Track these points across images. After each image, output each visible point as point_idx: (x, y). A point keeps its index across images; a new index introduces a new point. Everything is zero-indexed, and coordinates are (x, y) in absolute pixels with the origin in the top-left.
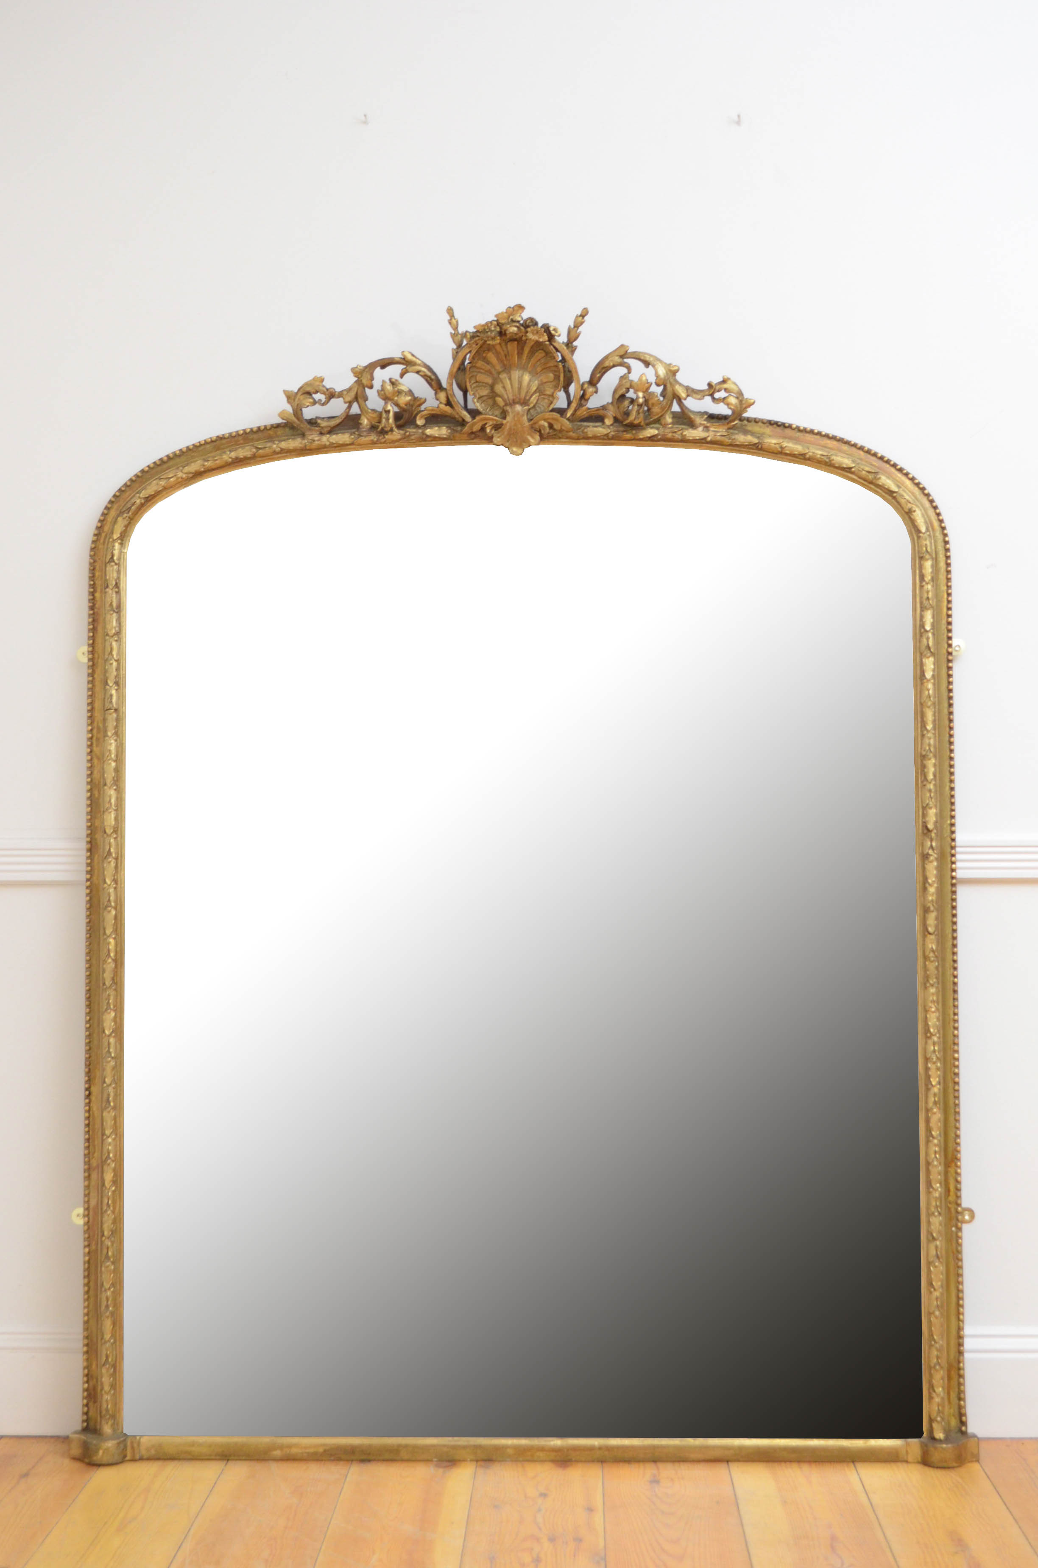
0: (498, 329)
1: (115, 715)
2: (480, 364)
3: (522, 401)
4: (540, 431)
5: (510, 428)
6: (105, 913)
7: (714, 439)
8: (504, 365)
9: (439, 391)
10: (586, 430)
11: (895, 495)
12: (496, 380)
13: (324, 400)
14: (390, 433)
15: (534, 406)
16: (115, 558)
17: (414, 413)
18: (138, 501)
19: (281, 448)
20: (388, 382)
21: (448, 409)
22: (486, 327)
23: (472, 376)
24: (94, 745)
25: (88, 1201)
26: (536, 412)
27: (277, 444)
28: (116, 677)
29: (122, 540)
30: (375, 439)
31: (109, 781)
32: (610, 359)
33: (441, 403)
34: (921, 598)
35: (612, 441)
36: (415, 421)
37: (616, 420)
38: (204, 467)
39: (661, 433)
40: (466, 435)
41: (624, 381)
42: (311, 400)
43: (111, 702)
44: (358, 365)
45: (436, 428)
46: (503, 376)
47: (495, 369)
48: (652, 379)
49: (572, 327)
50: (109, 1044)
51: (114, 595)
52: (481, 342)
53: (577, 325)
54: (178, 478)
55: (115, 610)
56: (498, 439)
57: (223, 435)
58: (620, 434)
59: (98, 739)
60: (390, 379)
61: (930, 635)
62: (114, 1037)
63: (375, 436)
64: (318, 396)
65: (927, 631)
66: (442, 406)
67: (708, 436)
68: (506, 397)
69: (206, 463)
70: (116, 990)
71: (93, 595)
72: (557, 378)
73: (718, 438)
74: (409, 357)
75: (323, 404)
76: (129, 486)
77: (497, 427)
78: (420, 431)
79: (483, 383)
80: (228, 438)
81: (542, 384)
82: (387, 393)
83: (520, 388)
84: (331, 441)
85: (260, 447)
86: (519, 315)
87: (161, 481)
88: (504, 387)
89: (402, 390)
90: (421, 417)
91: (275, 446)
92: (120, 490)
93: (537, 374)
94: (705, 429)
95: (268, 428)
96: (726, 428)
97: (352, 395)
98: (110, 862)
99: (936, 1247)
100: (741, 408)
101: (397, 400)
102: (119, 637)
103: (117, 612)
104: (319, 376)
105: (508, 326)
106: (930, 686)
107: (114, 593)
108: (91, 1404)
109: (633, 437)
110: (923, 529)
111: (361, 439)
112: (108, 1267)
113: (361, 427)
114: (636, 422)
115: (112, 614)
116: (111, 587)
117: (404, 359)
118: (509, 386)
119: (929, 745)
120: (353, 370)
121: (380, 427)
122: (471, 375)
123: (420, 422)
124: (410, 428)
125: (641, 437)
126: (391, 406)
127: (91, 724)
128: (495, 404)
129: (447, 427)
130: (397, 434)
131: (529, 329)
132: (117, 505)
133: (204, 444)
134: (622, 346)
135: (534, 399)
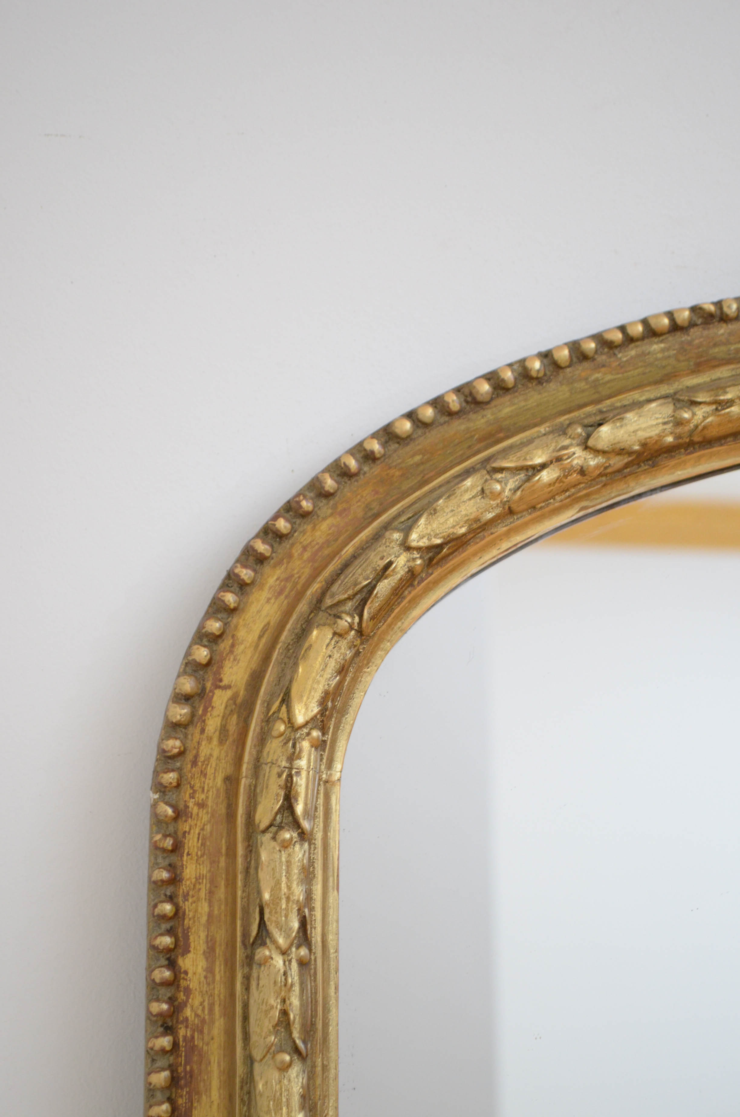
16: (299, 809)
29: (324, 730)
38: (679, 430)
54: (567, 472)
55: (299, 1042)
57: (719, 304)
71: (172, 964)
87: (498, 481)
107: (294, 965)
115: (285, 1068)
132: (279, 572)
133: (642, 338)
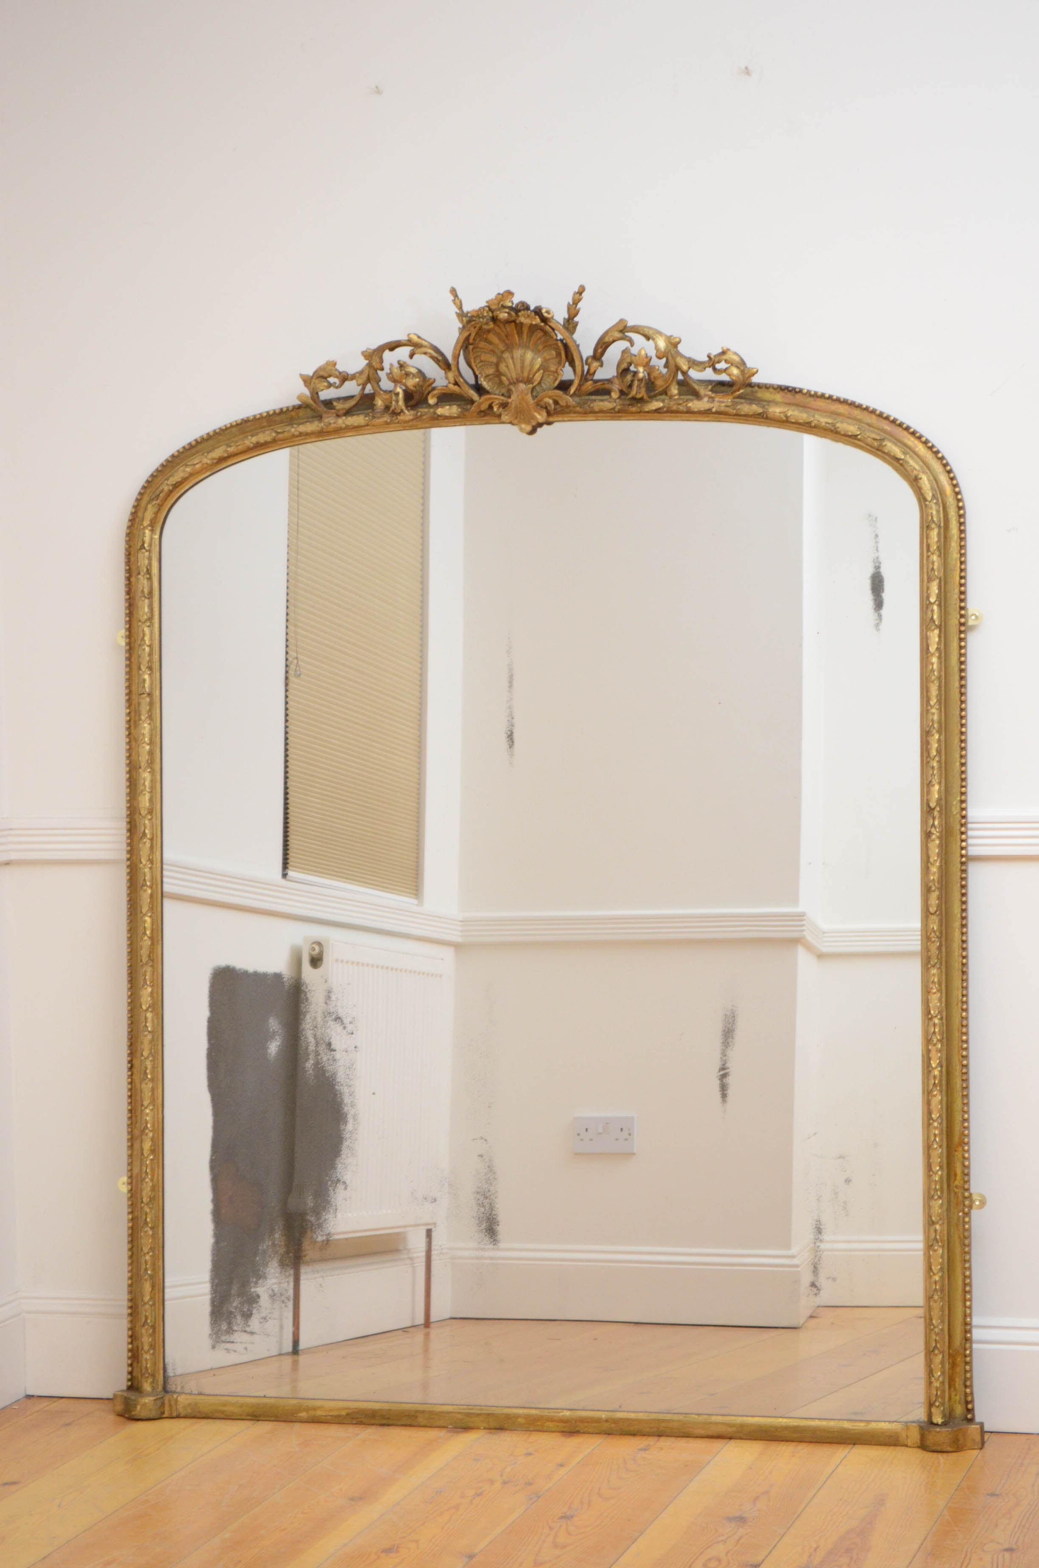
0: (491, 315)
1: (148, 700)
2: (482, 344)
3: (525, 380)
4: (546, 408)
5: (516, 407)
6: (141, 892)
7: (718, 410)
8: (506, 344)
9: (446, 370)
10: (592, 405)
11: (901, 462)
12: (500, 359)
13: (337, 383)
14: (401, 414)
15: (539, 383)
16: (146, 545)
17: (425, 393)
18: (166, 488)
19: (300, 433)
20: (397, 364)
21: (456, 388)
22: (479, 313)
23: (477, 356)
24: (132, 728)
25: (131, 1170)
26: (541, 388)
27: (298, 428)
28: (148, 662)
29: (152, 527)
30: (389, 421)
31: (143, 764)
32: (610, 334)
33: (449, 383)
34: (928, 568)
35: (620, 414)
36: (427, 400)
37: (622, 393)
38: (230, 453)
39: (667, 405)
40: (476, 414)
41: (626, 355)
42: (326, 384)
43: (144, 687)
44: (367, 349)
45: (448, 407)
46: (506, 355)
47: (498, 349)
48: (652, 353)
49: (571, 303)
50: (146, 1018)
51: (145, 582)
52: (478, 326)
53: (576, 302)
54: (203, 464)
55: (146, 596)
56: (506, 417)
57: (248, 418)
58: (626, 408)
59: (135, 722)
60: (399, 362)
61: (935, 608)
62: (151, 1012)
63: (388, 417)
64: (332, 380)
65: (931, 603)
66: (451, 386)
67: (713, 407)
68: (509, 376)
69: (229, 449)
70: (152, 966)
71: (129, 580)
72: (559, 355)
73: (723, 409)
74: (415, 339)
75: (337, 388)
76: (160, 471)
77: (504, 405)
78: (432, 410)
79: (488, 362)
80: (253, 420)
81: (545, 361)
82: (397, 376)
83: (522, 367)
84: (347, 423)
85: (279, 431)
86: (508, 300)
88: (507, 366)
89: (410, 371)
90: (433, 396)
91: (293, 430)
92: (152, 476)
93: (540, 351)
94: (710, 400)
95: (290, 409)
96: (731, 397)
97: (364, 377)
98: (145, 843)
99: (936, 1231)
100: (744, 377)
101: (405, 382)
102: (151, 622)
103: (149, 598)
104: (331, 360)
105: (498, 312)
106: (934, 660)
107: (146, 580)
108: (135, 1364)
109: (639, 411)
110: (929, 497)
111: (376, 421)
112: (146, 1232)
113: (375, 408)
114: (639, 396)
115: (144, 601)
116: (142, 574)
117: (412, 341)
118: (511, 366)
119: (933, 721)
120: (363, 353)
121: (391, 409)
122: (475, 355)
123: (432, 401)
124: (422, 408)
125: (647, 410)
126: (400, 388)
127: (129, 707)
128: (501, 383)
129: (459, 405)
130: (408, 415)
131: (520, 314)
132: (148, 491)
133: (231, 427)
134: (621, 321)
135: (538, 377)
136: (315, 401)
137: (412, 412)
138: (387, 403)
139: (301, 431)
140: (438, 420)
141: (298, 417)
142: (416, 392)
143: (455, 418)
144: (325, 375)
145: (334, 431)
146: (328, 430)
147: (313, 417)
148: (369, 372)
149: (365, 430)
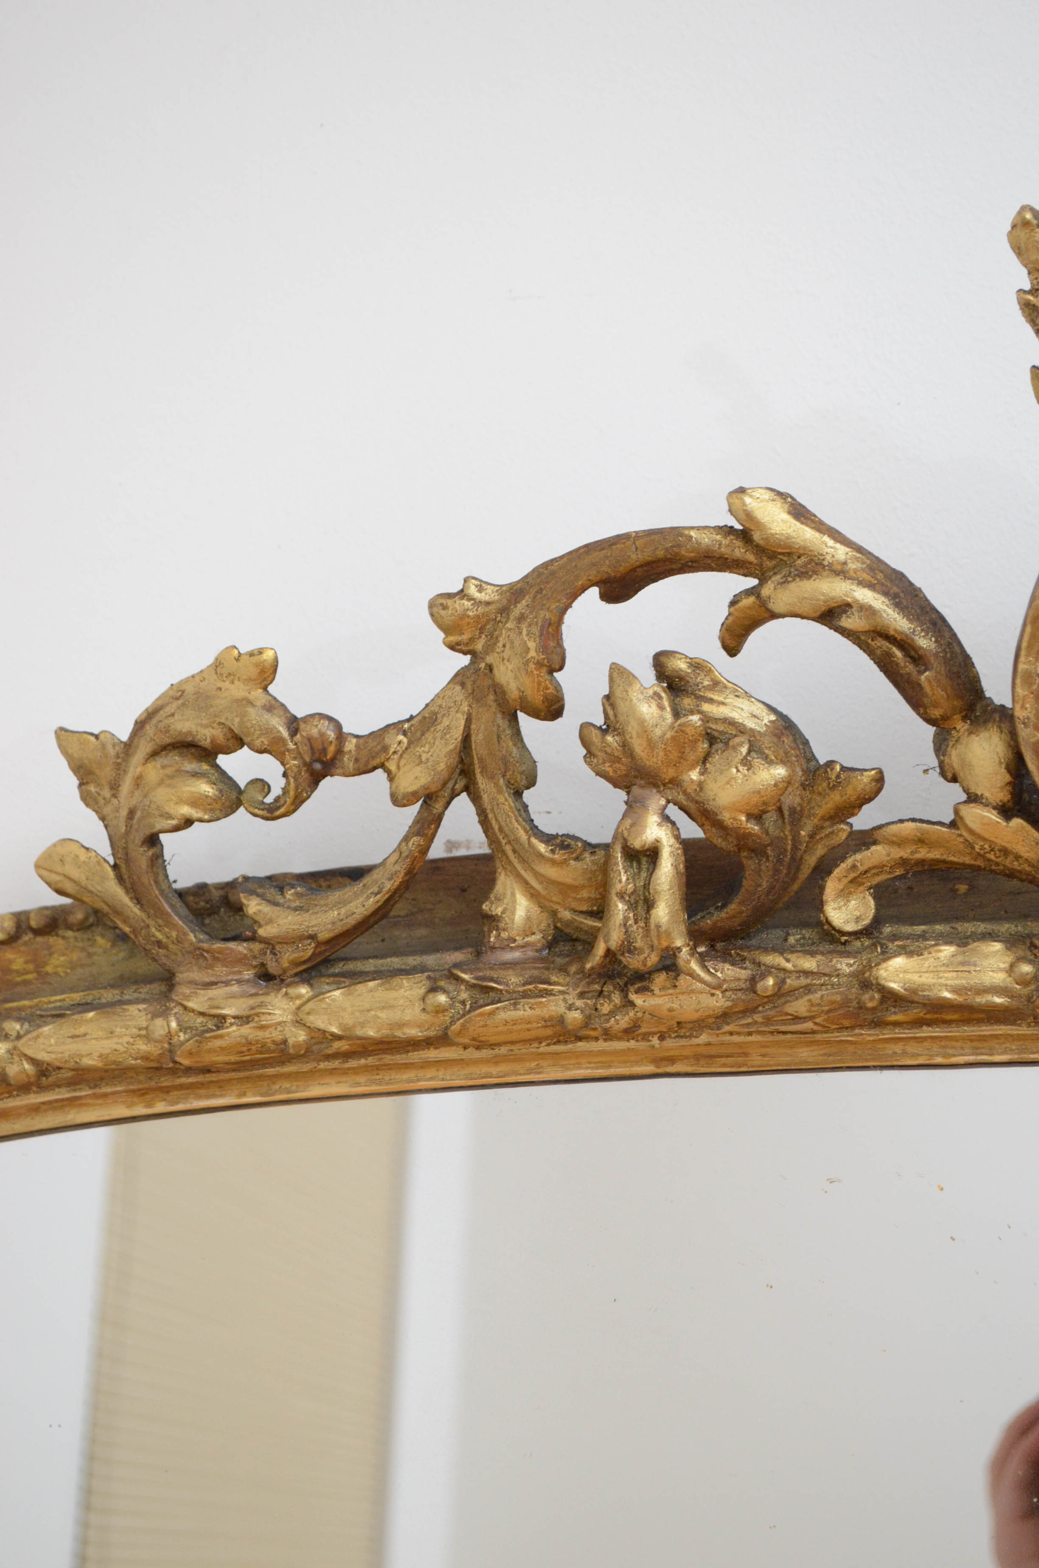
9: (962, 727)
13: (277, 785)
14: (660, 979)
17: (811, 860)
19: (33, 1061)
20: (647, 676)
27: (19, 1037)
30: (575, 1016)
33: (973, 798)
36: (820, 905)
42: (206, 788)
44: (466, 580)
45: (947, 951)
60: (660, 661)
64: (244, 765)
75: (271, 813)
78: (845, 965)
82: (639, 747)
84: (320, 1022)
89: (732, 723)
90: (855, 883)
101: (701, 785)
104: (246, 647)
111: (492, 1013)
117: (745, 536)
120: (441, 607)
121: (600, 949)
123: (847, 909)
126: (666, 818)
129: (1011, 942)
130: (703, 994)
136: (138, 897)
137: (727, 971)
138: (566, 915)
139: (42, 1056)
140: (879, 1024)
141: (43, 976)
142: (758, 851)
143: (993, 1015)
144: (206, 735)
145: (238, 1066)
146: (208, 1059)
147: (122, 982)
148: (469, 721)
149: (426, 1064)
